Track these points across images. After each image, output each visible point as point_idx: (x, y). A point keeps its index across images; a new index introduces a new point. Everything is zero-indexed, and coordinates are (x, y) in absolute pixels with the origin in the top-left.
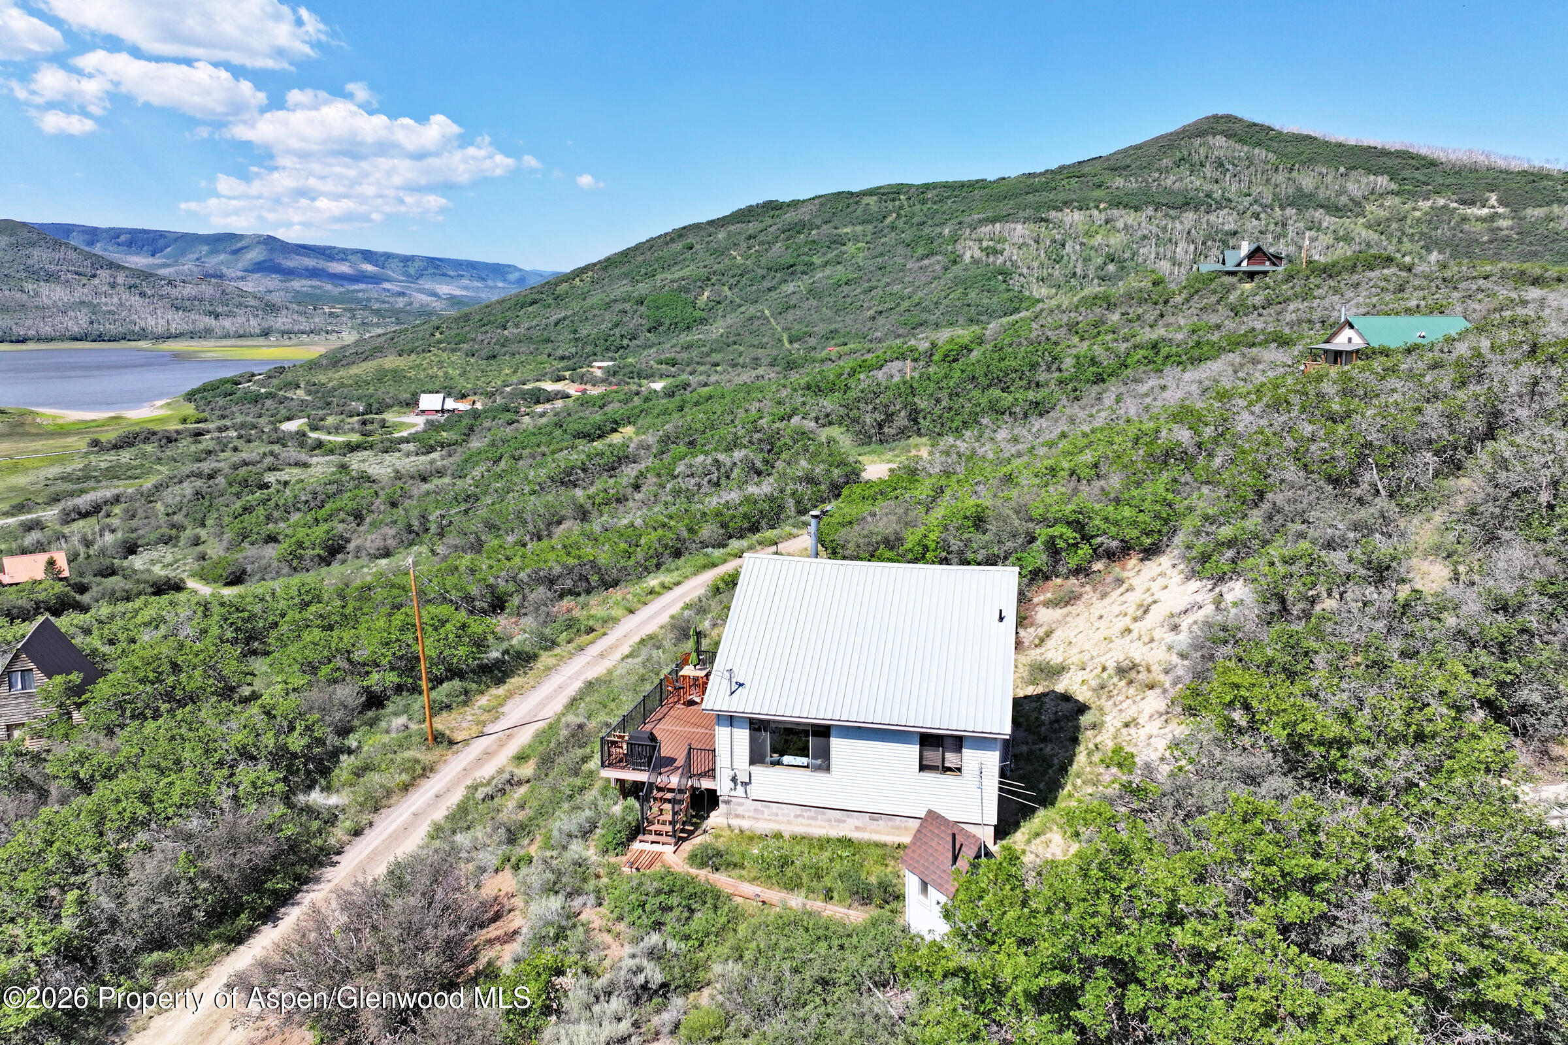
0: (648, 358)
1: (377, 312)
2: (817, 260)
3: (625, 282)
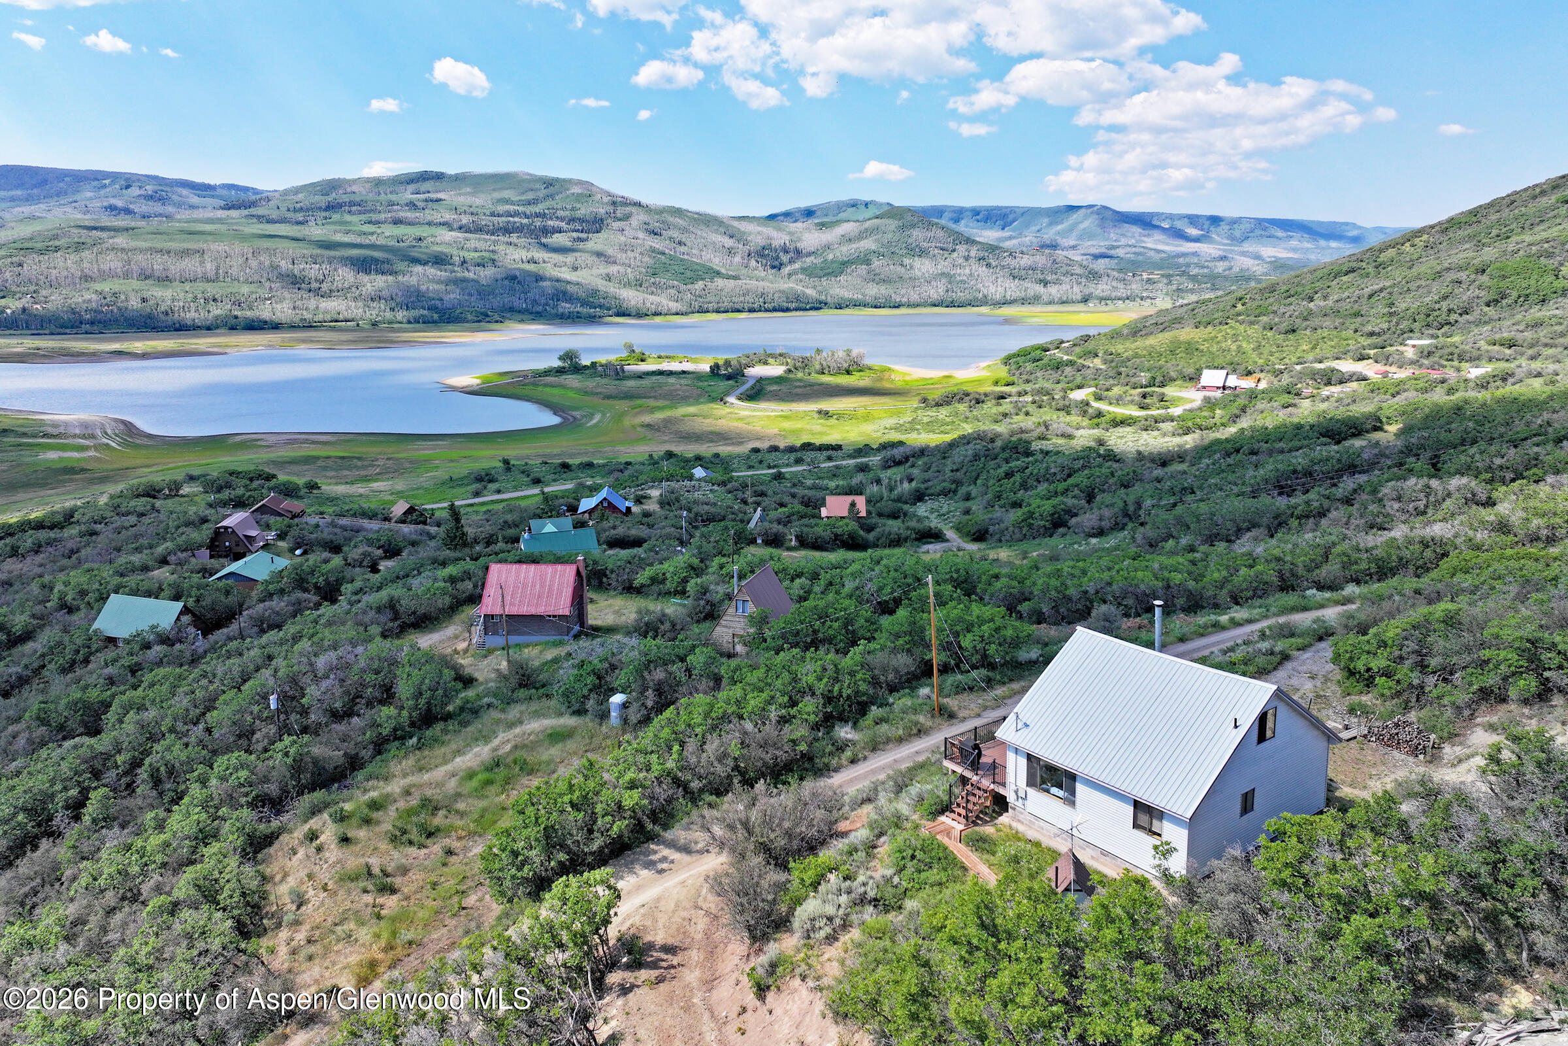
0: (1480, 337)
1: (1193, 278)
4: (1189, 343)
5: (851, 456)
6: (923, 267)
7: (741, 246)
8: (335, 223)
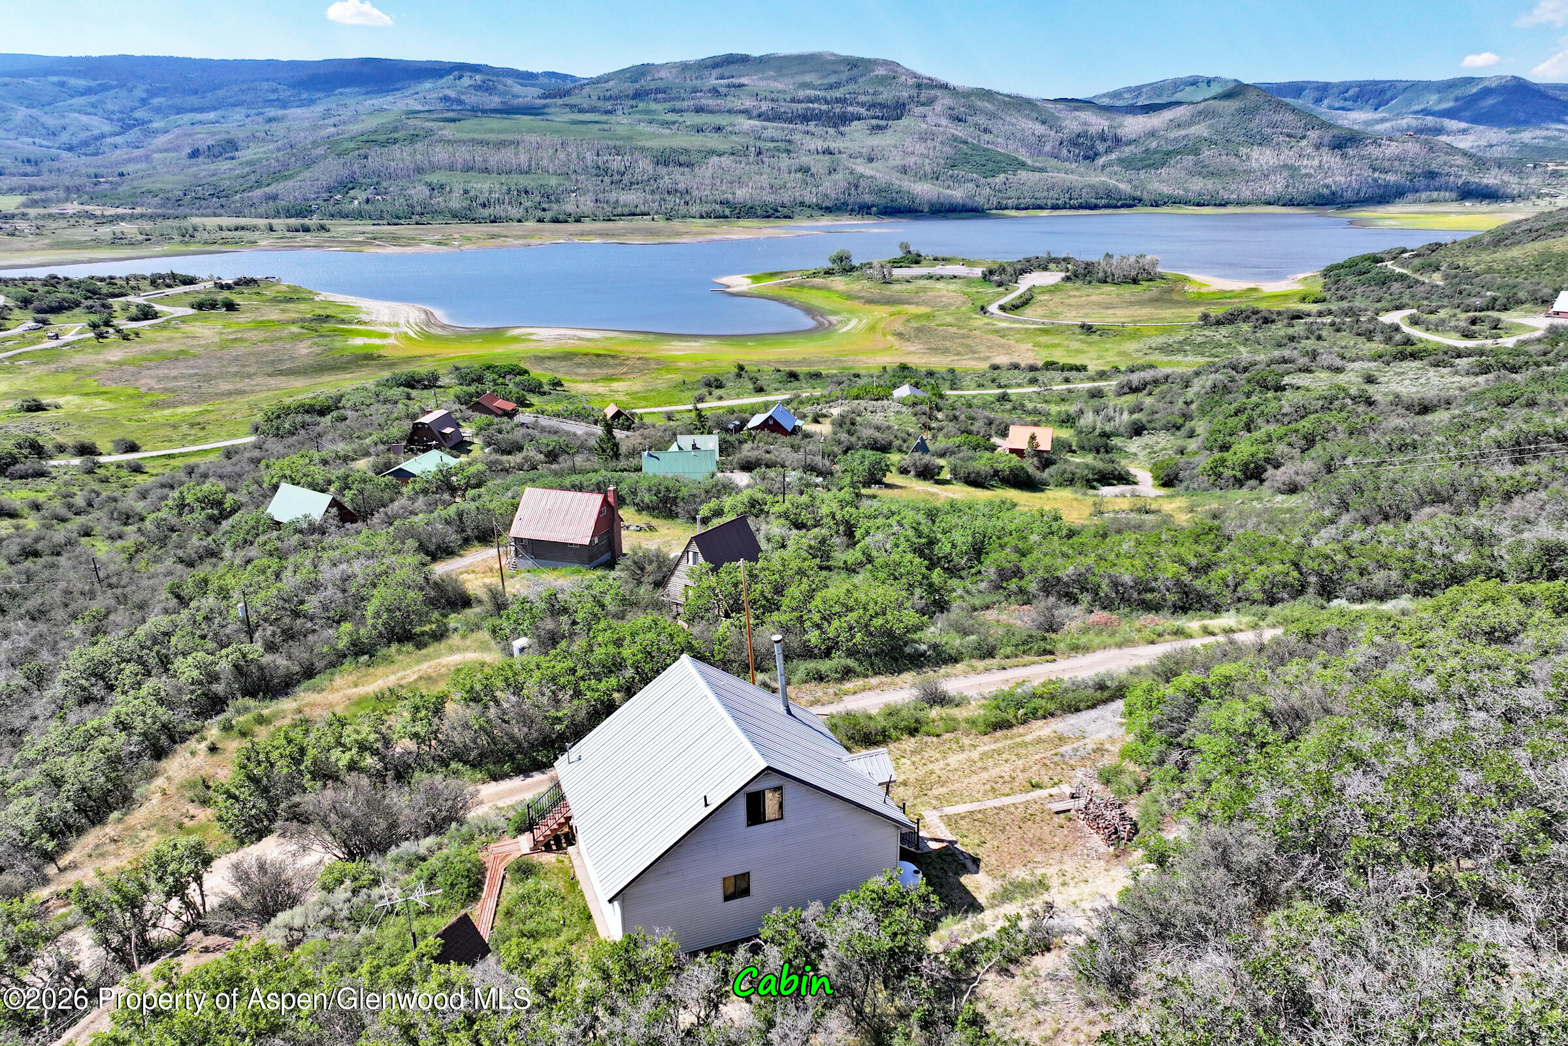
6: (1262, 157)
7: (1053, 133)
8: (639, 112)
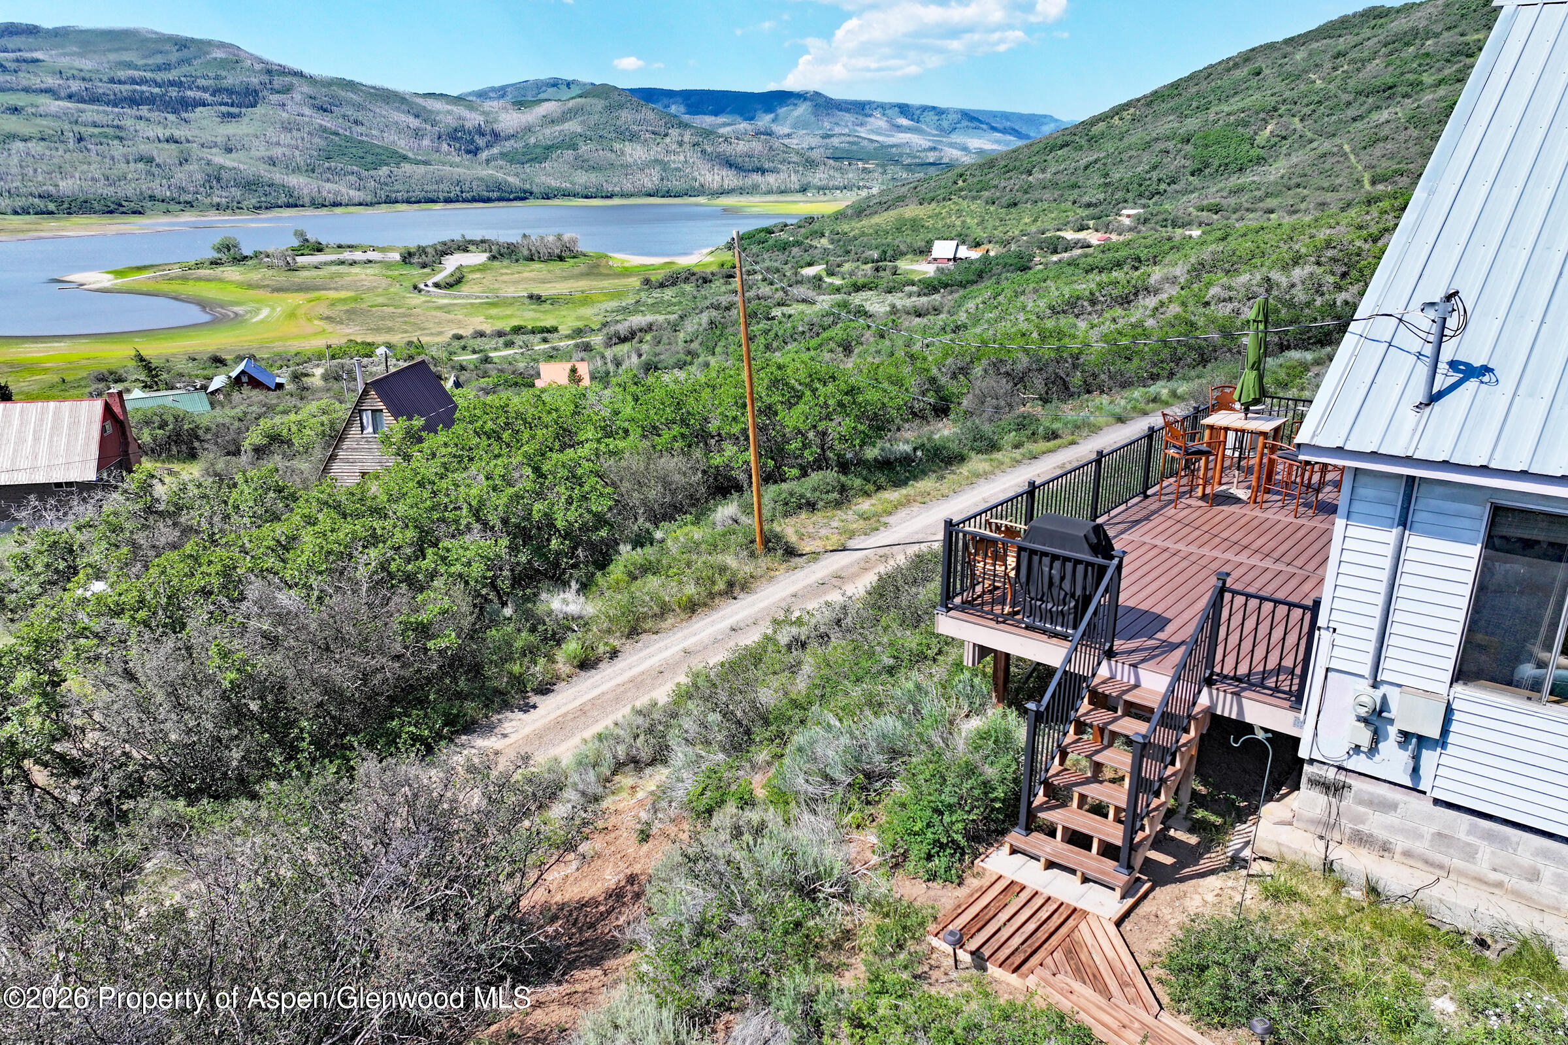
0: (1186, 205)
1: (907, 168)
2: (1427, 79)
3: (1171, 118)
4: (914, 220)
5: (568, 337)
6: (635, 153)
7: (429, 127)
